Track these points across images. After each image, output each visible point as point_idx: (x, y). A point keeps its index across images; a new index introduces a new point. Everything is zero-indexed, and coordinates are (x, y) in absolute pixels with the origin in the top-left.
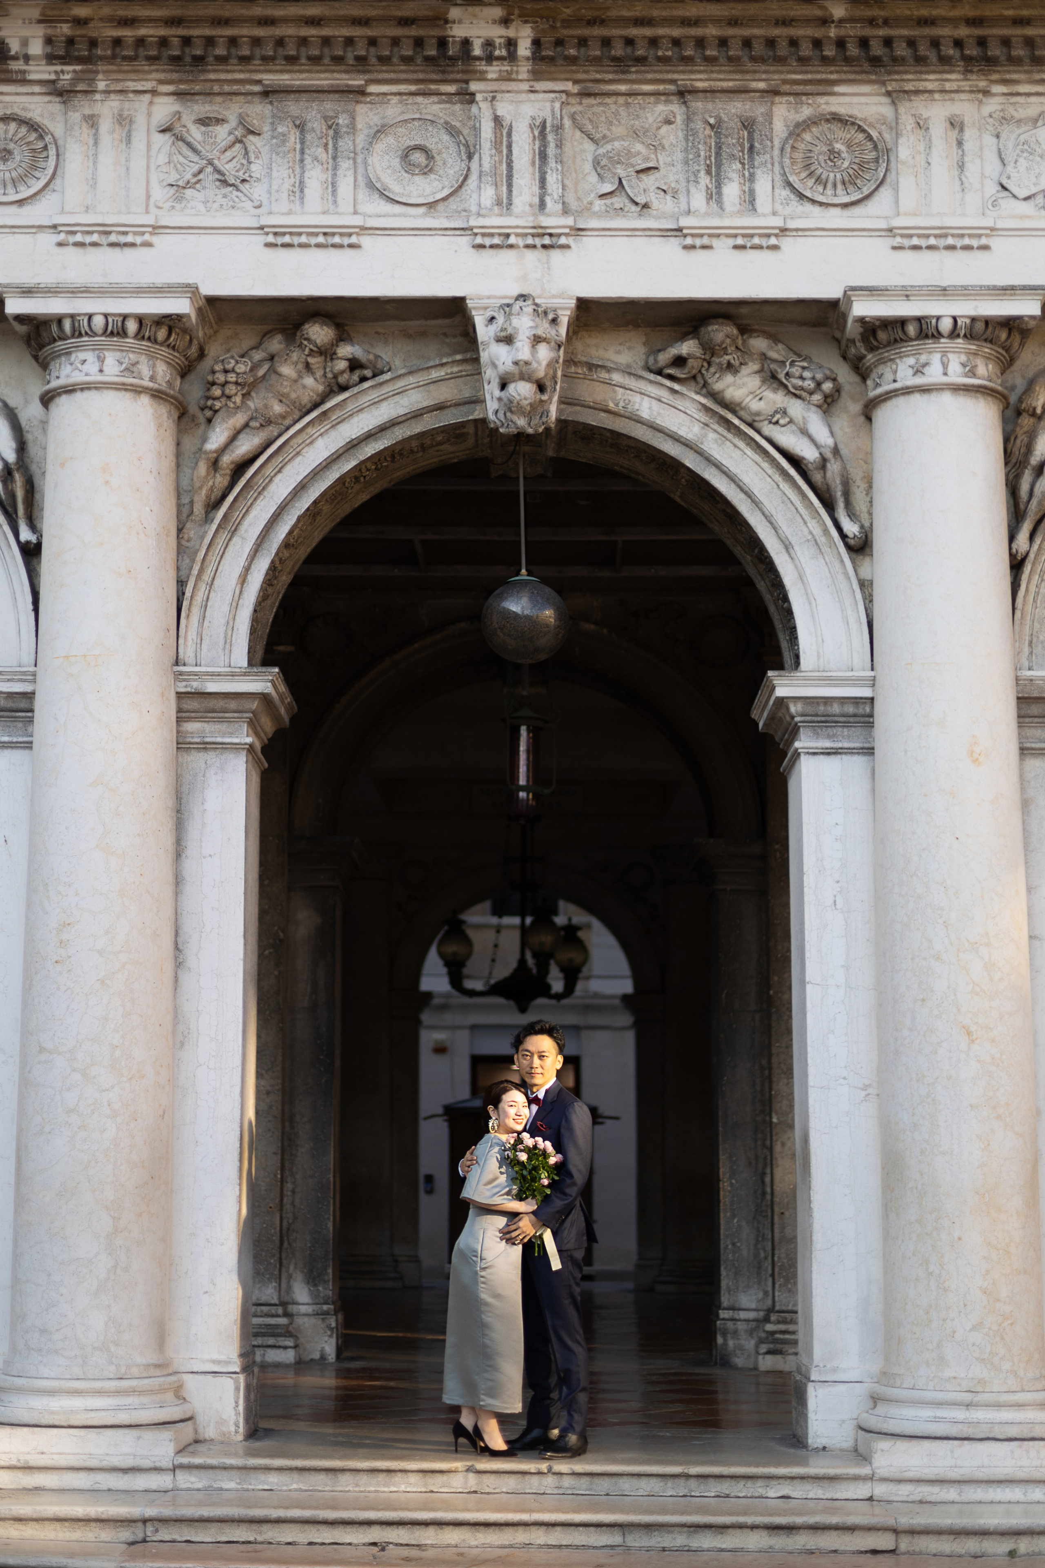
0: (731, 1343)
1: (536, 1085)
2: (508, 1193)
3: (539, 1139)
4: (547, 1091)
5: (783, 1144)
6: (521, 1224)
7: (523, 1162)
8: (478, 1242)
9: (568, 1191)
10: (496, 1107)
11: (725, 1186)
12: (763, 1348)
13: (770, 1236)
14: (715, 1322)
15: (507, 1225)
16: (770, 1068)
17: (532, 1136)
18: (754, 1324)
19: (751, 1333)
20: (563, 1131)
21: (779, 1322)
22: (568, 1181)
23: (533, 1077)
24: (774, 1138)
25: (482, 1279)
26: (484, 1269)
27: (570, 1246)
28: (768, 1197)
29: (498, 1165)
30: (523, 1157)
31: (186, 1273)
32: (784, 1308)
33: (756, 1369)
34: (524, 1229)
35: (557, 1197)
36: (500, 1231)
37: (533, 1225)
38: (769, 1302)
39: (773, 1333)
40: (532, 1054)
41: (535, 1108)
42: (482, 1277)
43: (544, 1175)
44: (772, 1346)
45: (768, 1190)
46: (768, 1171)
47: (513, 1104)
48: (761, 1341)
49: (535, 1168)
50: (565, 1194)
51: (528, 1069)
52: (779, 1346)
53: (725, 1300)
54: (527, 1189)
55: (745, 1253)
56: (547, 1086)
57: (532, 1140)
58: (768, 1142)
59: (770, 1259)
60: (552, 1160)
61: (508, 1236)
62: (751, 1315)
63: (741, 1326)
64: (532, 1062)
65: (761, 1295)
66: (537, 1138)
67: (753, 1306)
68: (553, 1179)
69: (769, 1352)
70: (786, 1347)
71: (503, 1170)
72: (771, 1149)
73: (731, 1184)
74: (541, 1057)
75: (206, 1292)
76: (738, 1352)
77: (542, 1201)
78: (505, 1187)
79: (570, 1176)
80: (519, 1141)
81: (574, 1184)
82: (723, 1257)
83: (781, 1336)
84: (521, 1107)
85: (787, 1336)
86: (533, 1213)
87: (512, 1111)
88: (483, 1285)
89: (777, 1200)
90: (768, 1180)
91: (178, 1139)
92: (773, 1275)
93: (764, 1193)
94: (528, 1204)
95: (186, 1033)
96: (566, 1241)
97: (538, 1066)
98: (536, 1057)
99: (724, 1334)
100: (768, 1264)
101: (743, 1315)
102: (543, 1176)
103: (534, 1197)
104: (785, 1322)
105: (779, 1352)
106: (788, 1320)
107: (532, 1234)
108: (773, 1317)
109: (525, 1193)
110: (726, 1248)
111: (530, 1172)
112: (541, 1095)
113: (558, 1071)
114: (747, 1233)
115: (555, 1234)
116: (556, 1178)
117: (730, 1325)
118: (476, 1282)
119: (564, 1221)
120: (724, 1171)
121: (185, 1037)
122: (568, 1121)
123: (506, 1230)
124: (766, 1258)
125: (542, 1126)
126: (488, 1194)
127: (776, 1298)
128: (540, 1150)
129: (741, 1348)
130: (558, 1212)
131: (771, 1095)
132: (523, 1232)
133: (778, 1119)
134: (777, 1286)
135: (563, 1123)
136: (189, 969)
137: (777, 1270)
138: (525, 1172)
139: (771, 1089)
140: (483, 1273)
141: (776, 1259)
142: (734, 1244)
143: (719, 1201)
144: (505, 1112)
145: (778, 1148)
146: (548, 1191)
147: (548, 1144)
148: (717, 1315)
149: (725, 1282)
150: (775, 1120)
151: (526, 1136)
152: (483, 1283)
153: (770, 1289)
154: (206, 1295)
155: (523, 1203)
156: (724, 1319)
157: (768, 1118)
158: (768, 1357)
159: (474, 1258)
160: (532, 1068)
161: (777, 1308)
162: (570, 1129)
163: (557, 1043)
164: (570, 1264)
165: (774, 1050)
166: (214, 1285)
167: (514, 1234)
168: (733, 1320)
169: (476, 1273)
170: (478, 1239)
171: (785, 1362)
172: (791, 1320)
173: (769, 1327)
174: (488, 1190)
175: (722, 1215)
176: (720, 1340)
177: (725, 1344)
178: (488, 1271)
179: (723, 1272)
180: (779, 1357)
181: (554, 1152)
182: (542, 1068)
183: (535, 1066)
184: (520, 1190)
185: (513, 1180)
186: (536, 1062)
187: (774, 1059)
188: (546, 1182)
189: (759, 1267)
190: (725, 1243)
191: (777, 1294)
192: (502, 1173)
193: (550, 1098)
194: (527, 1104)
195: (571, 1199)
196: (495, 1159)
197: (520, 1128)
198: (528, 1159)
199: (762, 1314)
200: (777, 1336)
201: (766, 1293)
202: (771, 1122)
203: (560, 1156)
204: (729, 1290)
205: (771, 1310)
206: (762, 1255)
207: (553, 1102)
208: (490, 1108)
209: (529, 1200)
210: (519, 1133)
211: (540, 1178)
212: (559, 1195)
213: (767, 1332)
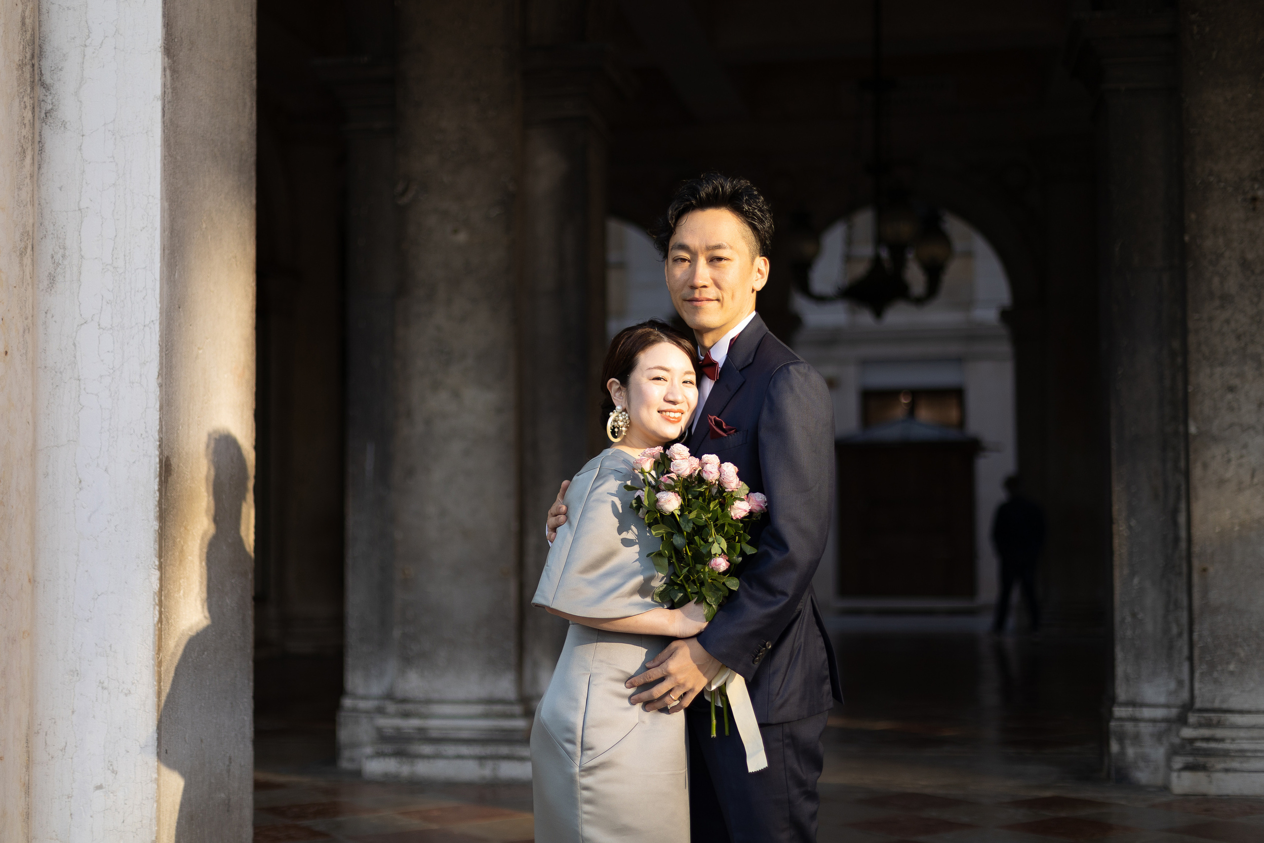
0: (1131, 752)
1: (709, 330)
2: (644, 590)
3: (712, 459)
4: (734, 343)
5: (1205, 466)
6: (673, 665)
7: (672, 514)
8: (576, 709)
9: (777, 581)
10: (624, 381)
11: (1121, 529)
12: (1178, 762)
13: (1185, 603)
14: (1108, 721)
15: (645, 668)
16: (1185, 352)
17: (696, 452)
18: (1163, 725)
19: (1159, 737)
20: (763, 434)
21: (1200, 725)
22: (777, 557)
23: (697, 310)
24: (1192, 457)
25: (586, 794)
26: (589, 770)
27: (790, 711)
28: (1183, 545)
29: (615, 522)
30: (671, 503)
31: (63, 749)
32: (1208, 705)
33: (1165, 788)
34: (681, 678)
35: (752, 597)
36: (629, 680)
37: (700, 667)
38: (1185, 695)
39: (1192, 741)
40: (694, 255)
41: (708, 385)
42: (586, 788)
43: (719, 545)
44: (1190, 759)
45: (1183, 534)
46: (1183, 506)
47: (661, 373)
48: (1174, 751)
49: (700, 530)
50: (771, 590)
51: (686, 291)
52: (1201, 760)
53: (1122, 692)
54: (687, 578)
55: (1149, 627)
56: (734, 332)
57: (695, 461)
58: (1182, 464)
59: (1185, 636)
60: (740, 509)
61: (645, 695)
62: (1160, 713)
63: (1145, 729)
64: (693, 273)
65: (1173, 685)
66: (706, 457)
67: (1162, 700)
68: (742, 553)
69: (1189, 768)
70: (1211, 761)
71: (630, 535)
72: (1187, 474)
73: (1130, 528)
74: (714, 260)
75: (100, 787)
76: (1141, 764)
77: (720, 606)
78: (633, 574)
79: (781, 544)
80: (663, 464)
81: (790, 564)
82: (1119, 633)
83: (1204, 745)
84: (677, 382)
85: (1213, 745)
86: (699, 637)
87: (656, 392)
88: (587, 808)
89: (1196, 549)
90: (1182, 519)
91: (46, 475)
92: (1191, 658)
93: (1177, 540)
94: (688, 615)
95: (58, 257)
96: (778, 702)
97: (709, 282)
98: (702, 261)
99: (1121, 739)
100: (1183, 643)
101: (1147, 713)
102: (715, 549)
103: (701, 600)
104: (1209, 725)
105: (1203, 768)
106: (1215, 722)
107: (698, 689)
108: (1192, 718)
109: (682, 588)
110: (1123, 620)
111: (690, 542)
112: (719, 355)
113: (759, 294)
114: (1152, 598)
115: (753, 687)
116: (750, 550)
117: (1129, 727)
118: (572, 801)
119: (772, 653)
120: (1119, 508)
121: (57, 265)
122: (775, 410)
123: (640, 680)
124: (1180, 634)
125: (719, 425)
126: (592, 592)
127: (1197, 692)
128: (710, 485)
129: (1145, 758)
130: (755, 634)
131: (1186, 393)
132: (679, 685)
133: (1198, 428)
134: (1197, 675)
135: (765, 415)
136: (64, 124)
137: (1196, 652)
138: (678, 540)
139: (1186, 383)
140: (587, 781)
141: (1196, 636)
142: (1134, 615)
143: (1111, 553)
144: (641, 393)
145: (1197, 472)
146: (733, 584)
147: (730, 469)
148: (1111, 713)
149: (1120, 669)
150: (1193, 429)
151: (680, 451)
152: (589, 801)
153: (1185, 676)
154: (99, 793)
155: (677, 613)
156: (1121, 719)
157: (1181, 428)
158: (1187, 776)
159: (568, 746)
160: (694, 288)
161: (1198, 704)
162: (780, 430)
163: (754, 228)
164: (789, 753)
165: (1191, 325)
166: (114, 772)
167: (658, 691)
168: (1134, 720)
169: (572, 780)
170: (576, 700)
171: (1210, 782)
172: (1219, 722)
173: (1187, 732)
174: (591, 583)
175: (1117, 573)
176: (1115, 747)
177: (1123, 753)
178: (601, 774)
179: (1119, 655)
180: (1201, 776)
181: (744, 488)
182: (717, 285)
183: (699, 282)
184: (670, 583)
185: (652, 557)
186: (704, 273)
187: (1192, 339)
188: (721, 564)
189: (1171, 648)
190: (1121, 614)
191: (1197, 685)
192: (627, 543)
193: (739, 361)
194: (693, 378)
195: (784, 601)
196: (608, 509)
197: (673, 431)
198: (682, 509)
199: (1174, 712)
200: (1199, 744)
201: (1180, 683)
202: (1187, 433)
203: (759, 498)
204: (1127, 679)
205: (1188, 707)
206: (1175, 630)
207: (746, 368)
208: (613, 384)
209: (691, 606)
210: (668, 444)
211: (710, 556)
212: (758, 593)
213: (1184, 739)
